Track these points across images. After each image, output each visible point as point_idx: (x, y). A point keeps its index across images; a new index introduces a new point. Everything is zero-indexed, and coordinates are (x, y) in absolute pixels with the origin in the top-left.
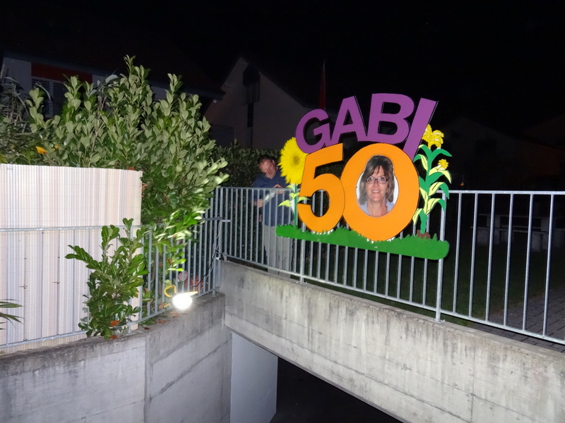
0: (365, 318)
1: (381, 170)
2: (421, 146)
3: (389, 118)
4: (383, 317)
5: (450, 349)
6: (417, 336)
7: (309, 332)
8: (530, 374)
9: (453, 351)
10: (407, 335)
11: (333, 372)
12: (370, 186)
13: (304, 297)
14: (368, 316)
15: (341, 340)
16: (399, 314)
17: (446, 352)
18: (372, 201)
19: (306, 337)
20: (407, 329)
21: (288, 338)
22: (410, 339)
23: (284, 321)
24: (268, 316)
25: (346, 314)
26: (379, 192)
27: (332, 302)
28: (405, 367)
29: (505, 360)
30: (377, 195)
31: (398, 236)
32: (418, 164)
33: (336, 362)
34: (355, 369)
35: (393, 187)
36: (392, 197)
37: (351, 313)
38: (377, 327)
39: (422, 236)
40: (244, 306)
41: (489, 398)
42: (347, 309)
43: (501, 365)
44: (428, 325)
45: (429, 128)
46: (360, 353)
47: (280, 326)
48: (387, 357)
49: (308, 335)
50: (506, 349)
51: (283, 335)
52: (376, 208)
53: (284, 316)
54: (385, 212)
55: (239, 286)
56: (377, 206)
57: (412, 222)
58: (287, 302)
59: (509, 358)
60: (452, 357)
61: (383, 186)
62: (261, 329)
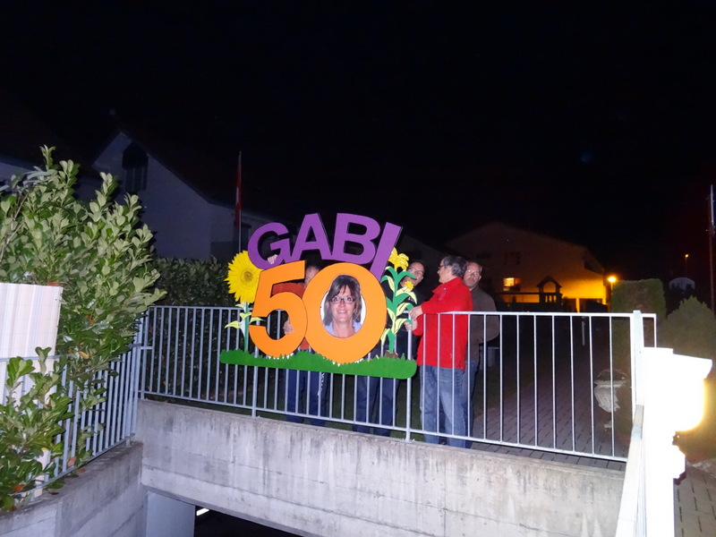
0: (333, 447)
1: (348, 289)
2: (387, 268)
3: (354, 238)
4: (353, 444)
5: (422, 466)
6: (390, 459)
7: (264, 474)
8: (493, 479)
9: (425, 468)
10: (379, 459)
11: (295, 517)
12: (336, 306)
13: (259, 433)
14: (336, 445)
15: (306, 477)
16: (370, 438)
17: (418, 470)
18: (338, 322)
19: (261, 480)
20: (379, 453)
21: (236, 486)
22: (382, 462)
23: (231, 466)
24: (208, 463)
25: (311, 447)
26: (346, 312)
27: (294, 435)
28: (378, 495)
29: (471, 469)
30: (344, 316)
31: (366, 357)
32: (385, 285)
33: (299, 504)
34: (322, 507)
35: (360, 307)
36: (359, 317)
37: (317, 444)
38: (347, 455)
39: (391, 356)
40: (173, 455)
41: (460, 509)
42: (312, 440)
43: (468, 475)
44: (400, 446)
45: (394, 251)
46: (328, 488)
47: (225, 472)
48: (359, 486)
49: (264, 478)
50: (472, 458)
51: (230, 483)
52: (343, 329)
53: (231, 460)
54: (352, 332)
55: (165, 429)
56: (344, 326)
57: (380, 341)
58: (235, 441)
59: (475, 466)
60: (425, 475)
61: (349, 306)
62: (197, 481)
